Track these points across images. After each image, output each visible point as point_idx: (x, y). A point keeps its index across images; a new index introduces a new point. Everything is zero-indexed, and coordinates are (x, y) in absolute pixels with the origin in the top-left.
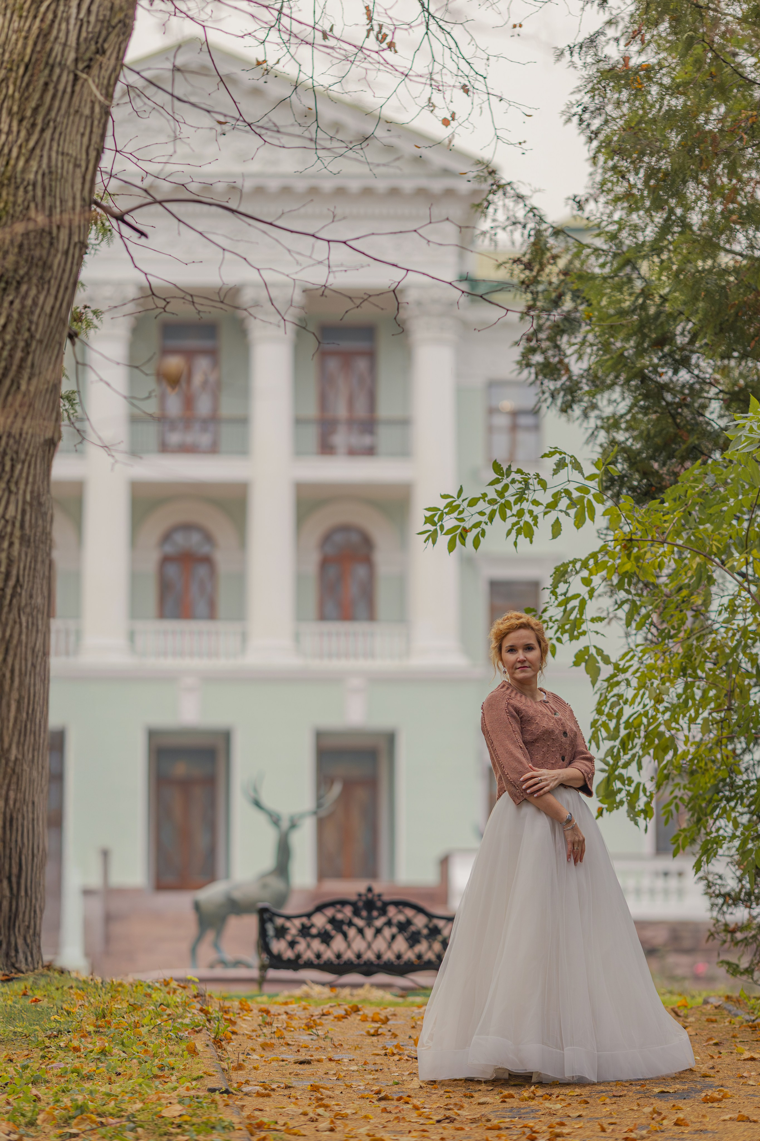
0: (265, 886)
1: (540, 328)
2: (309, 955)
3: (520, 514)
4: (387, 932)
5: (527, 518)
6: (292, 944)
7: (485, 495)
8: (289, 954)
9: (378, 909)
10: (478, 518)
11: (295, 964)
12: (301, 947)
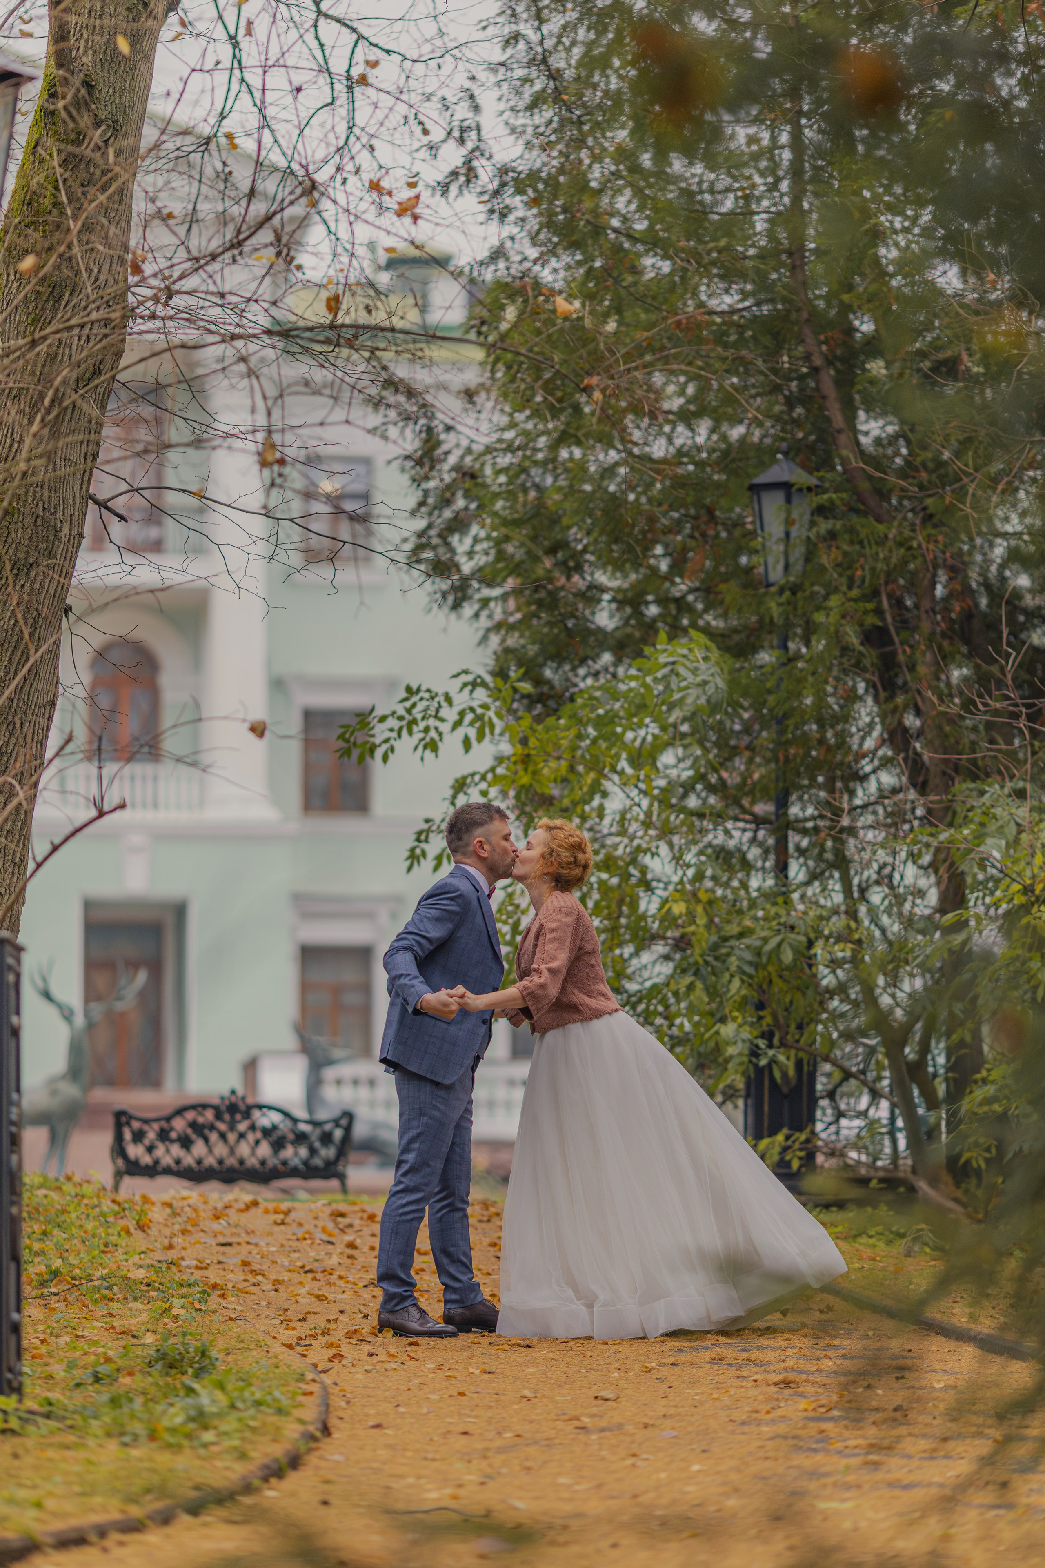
0: (54, 1093)
1: (430, 526)
2: (167, 1161)
3: (427, 730)
4: (251, 1137)
5: (433, 734)
6: (150, 1149)
7: (394, 713)
8: (147, 1160)
9: (241, 1112)
10: (388, 734)
11: (152, 1171)
12: (160, 1151)
